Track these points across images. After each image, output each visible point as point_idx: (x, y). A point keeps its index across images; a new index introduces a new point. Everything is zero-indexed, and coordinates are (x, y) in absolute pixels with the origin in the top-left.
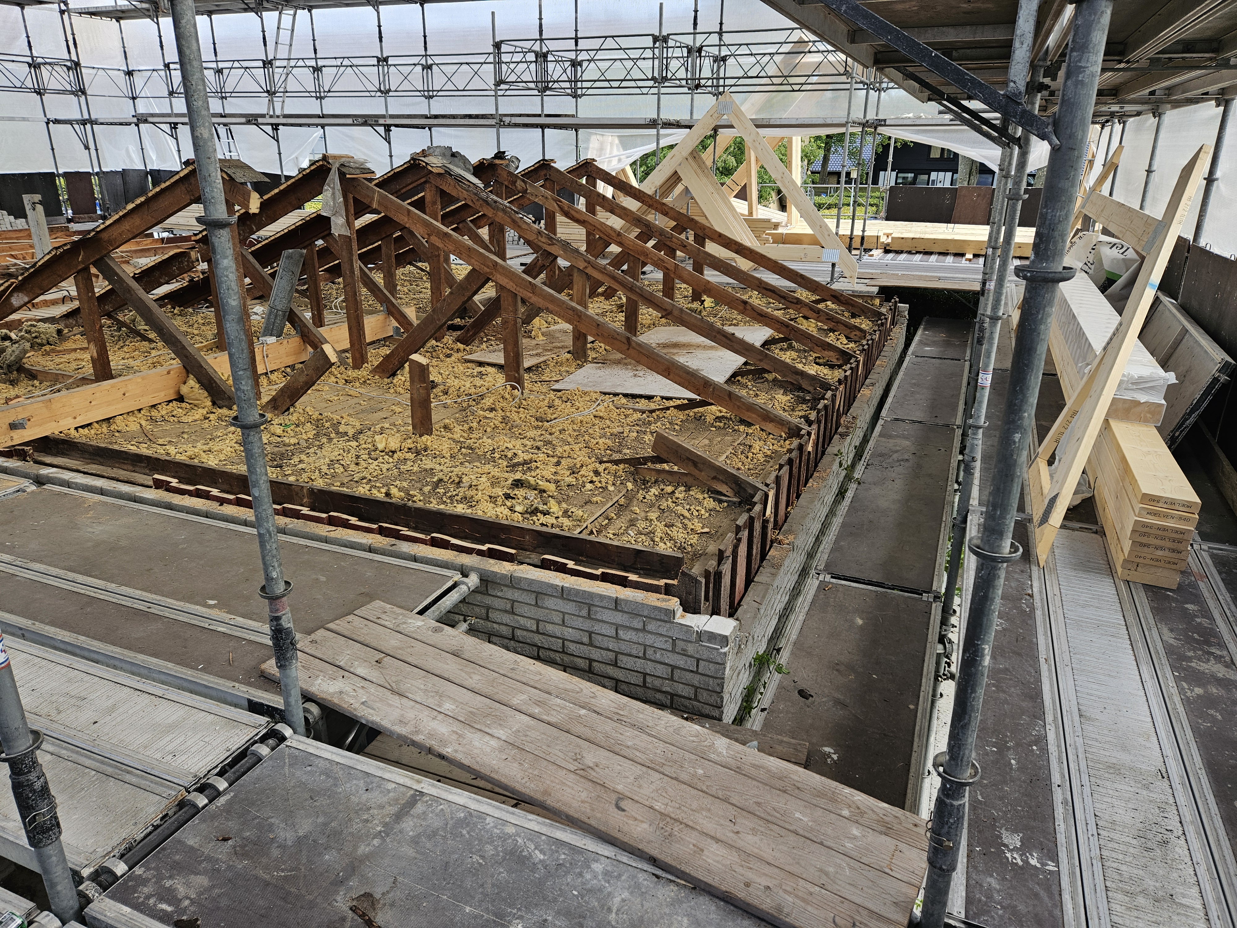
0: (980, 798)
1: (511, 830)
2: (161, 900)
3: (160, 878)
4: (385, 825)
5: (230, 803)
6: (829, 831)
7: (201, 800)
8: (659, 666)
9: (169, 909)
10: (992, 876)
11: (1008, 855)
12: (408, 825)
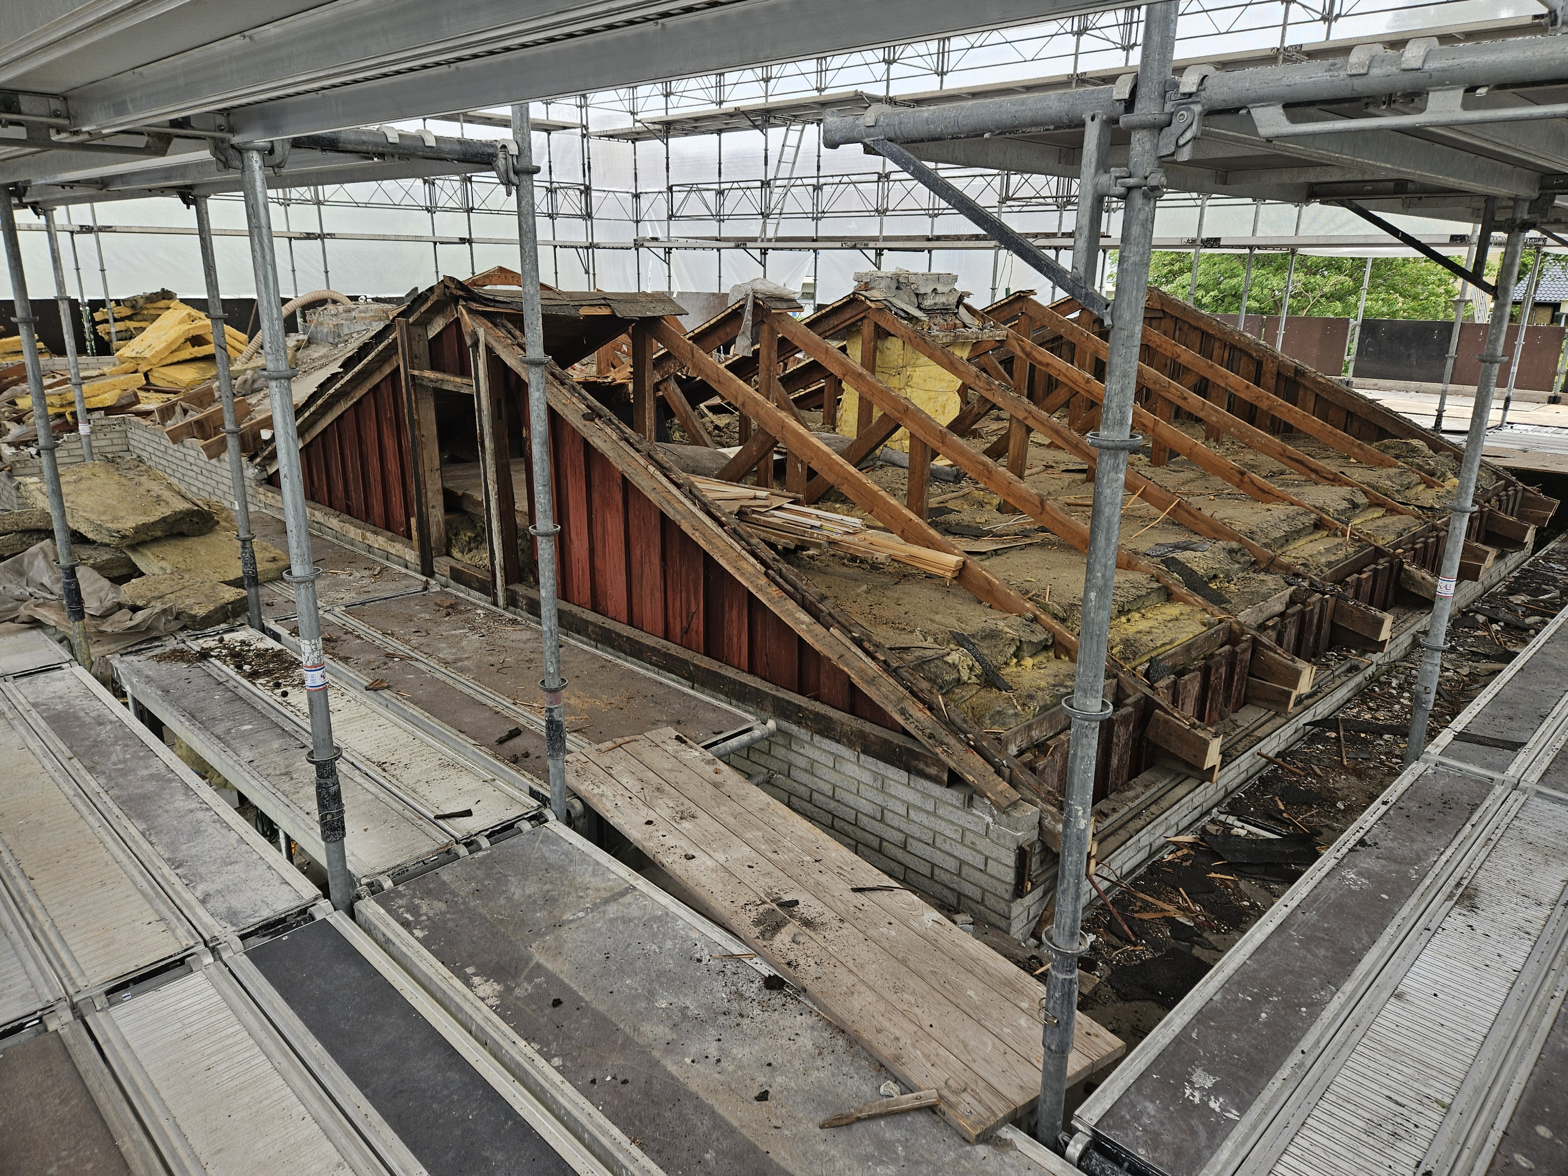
0: (1194, 1035)
1: (694, 935)
2: (408, 911)
3: (414, 896)
4: (594, 904)
5: (484, 858)
6: (995, 1014)
7: (462, 851)
8: (947, 858)
9: (410, 918)
10: (1153, 1102)
11: (1188, 1092)
12: (612, 910)
